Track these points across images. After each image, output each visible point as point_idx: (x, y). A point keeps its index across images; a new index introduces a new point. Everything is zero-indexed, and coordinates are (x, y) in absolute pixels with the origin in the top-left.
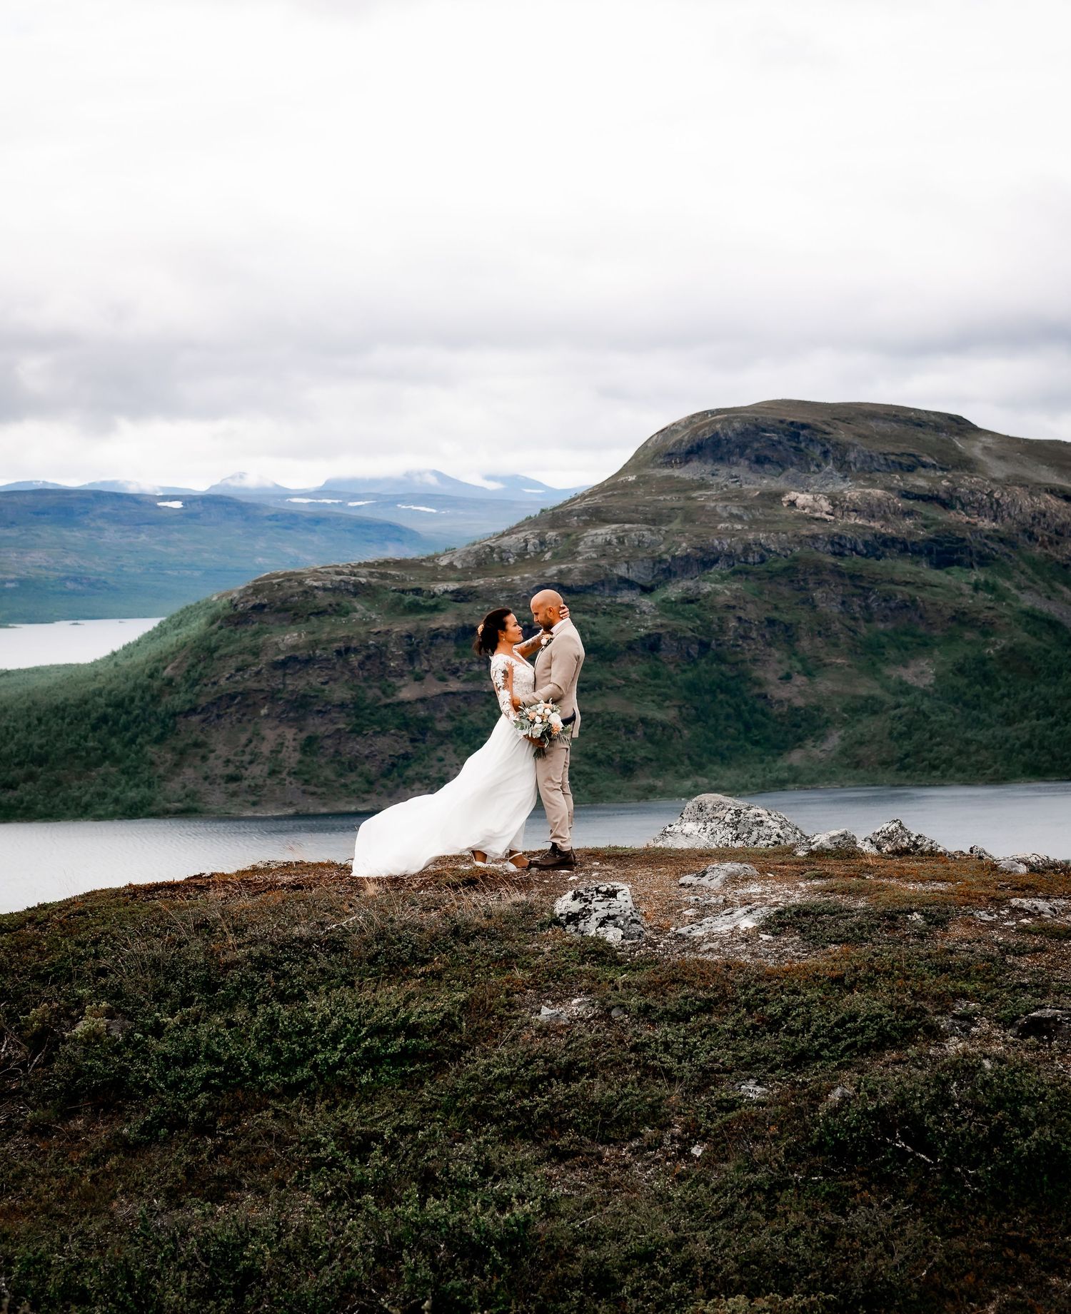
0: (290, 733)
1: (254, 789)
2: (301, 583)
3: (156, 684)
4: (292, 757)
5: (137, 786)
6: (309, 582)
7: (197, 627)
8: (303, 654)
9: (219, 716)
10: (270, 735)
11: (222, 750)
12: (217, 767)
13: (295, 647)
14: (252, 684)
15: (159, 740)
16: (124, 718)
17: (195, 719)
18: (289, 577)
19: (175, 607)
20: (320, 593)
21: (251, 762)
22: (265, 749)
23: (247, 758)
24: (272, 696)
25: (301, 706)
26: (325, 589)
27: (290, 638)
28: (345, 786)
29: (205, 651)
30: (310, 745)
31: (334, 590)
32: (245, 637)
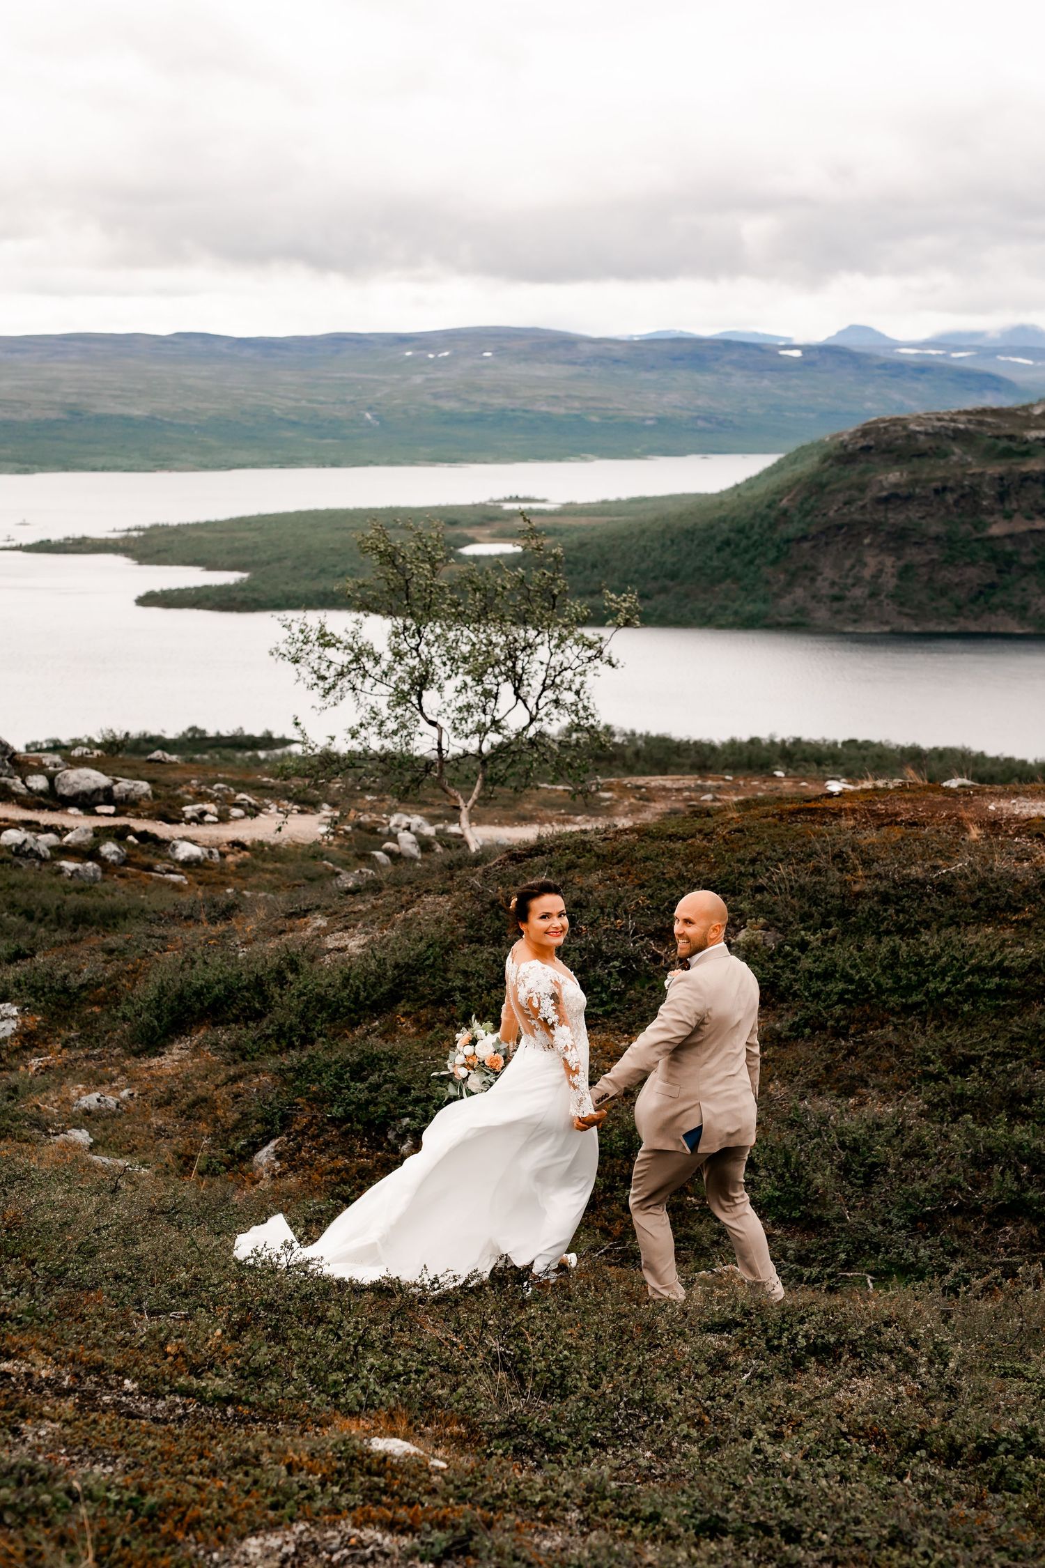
0: (889, 561)
1: (855, 609)
2: (905, 428)
3: (774, 514)
4: (890, 582)
5: (754, 601)
6: (913, 427)
7: (808, 466)
8: (903, 491)
9: (827, 544)
10: (872, 561)
11: (829, 573)
12: (823, 587)
13: (897, 485)
14: (857, 517)
15: (774, 562)
16: (744, 543)
17: (806, 545)
18: (895, 422)
19: (792, 445)
20: (922, 437)
21: (853, 585)
22: (867, 573)
23: (850, 581)
24: (874, 528)
25: (899, 538)
26: (927, 434)
27: (893, 476)
28: (936, 609)
29: (815, 487)
30: (905, 572)
31: (935, 435)
32: (852, 474)
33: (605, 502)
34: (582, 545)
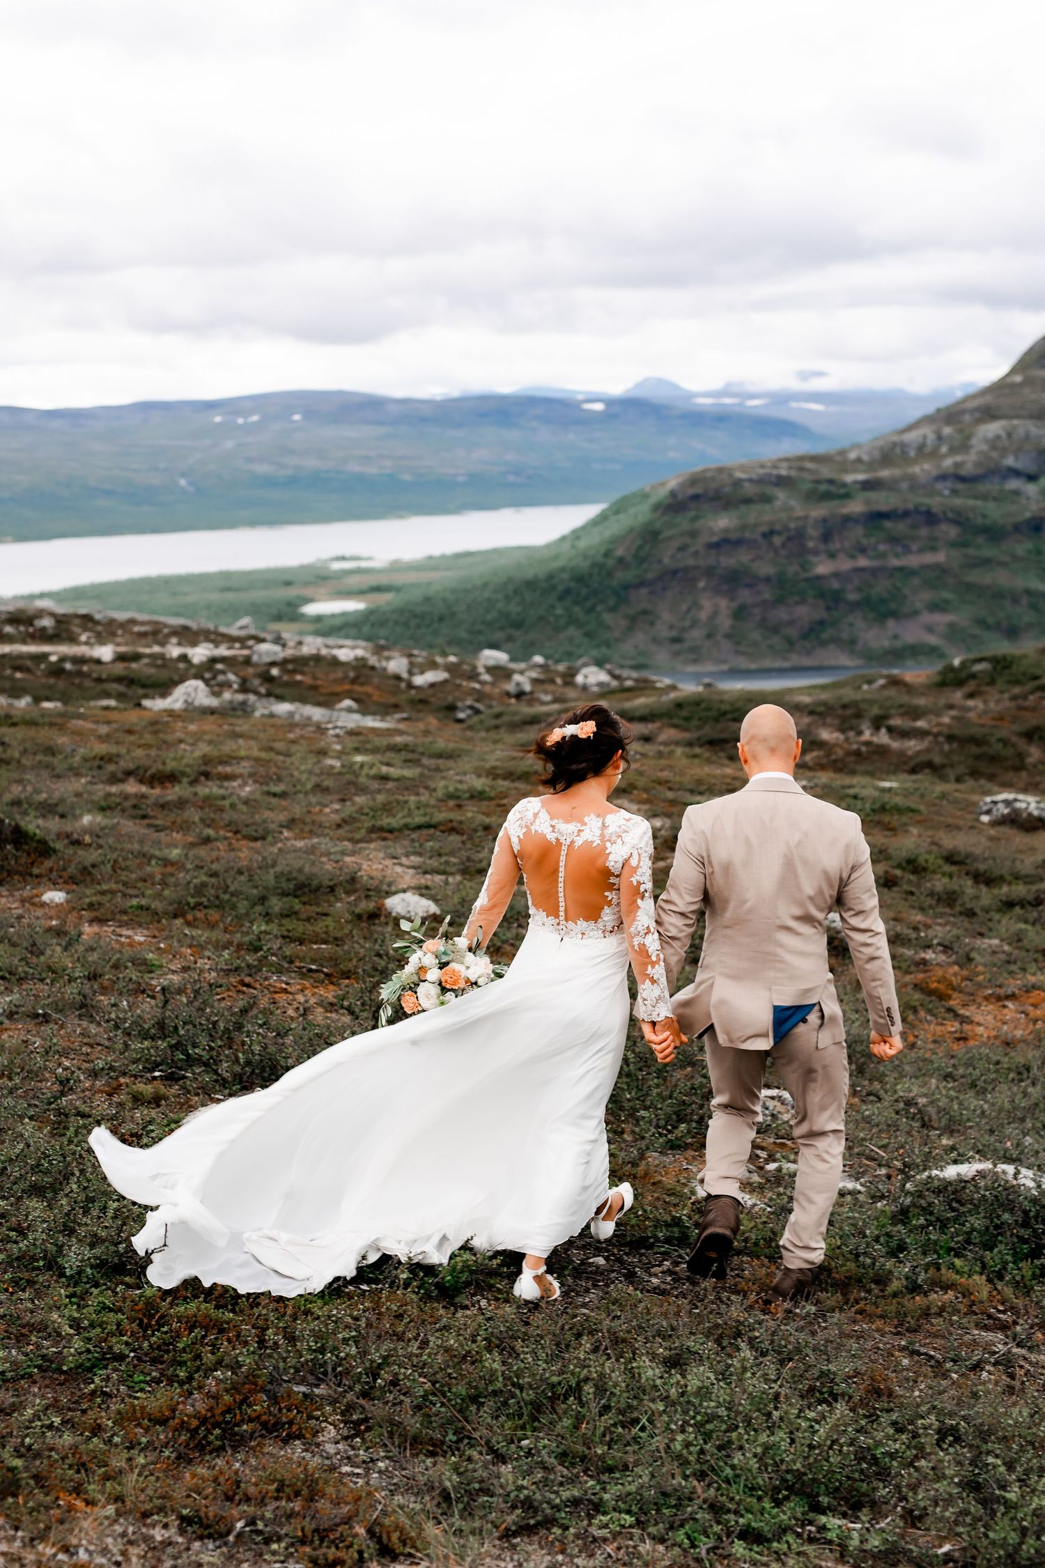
0: (724, 604)
1: (694, 650)
2: (730, 475)
3: (610, 562)
4: (725, 622)
5: (598, 646)
6: (739, 475)
7: (640, 514)
8: (734, 536)
9: (664, 589)
10: (707, 604)
11: (667, 616)
12: (663, 631)
13: (726, 530)
14: (691, 562)
15: (612, 609)
16: (584, 591)
17: (644, 591)
18: (720, 470)
19: (615, 496)
20: (747, 485)
21: (691, 627)
22: (703, 616)
23: (687, 623)
24: (709, 572)
25: (733, 580)
26: (750, 480)
27: (723, 522)
28: (770, 647)
29: (650, 536)
30: (739, 614)
31: (760, 481)
32: (683, 522)
33: (430, 558)
34: (428, 600)
